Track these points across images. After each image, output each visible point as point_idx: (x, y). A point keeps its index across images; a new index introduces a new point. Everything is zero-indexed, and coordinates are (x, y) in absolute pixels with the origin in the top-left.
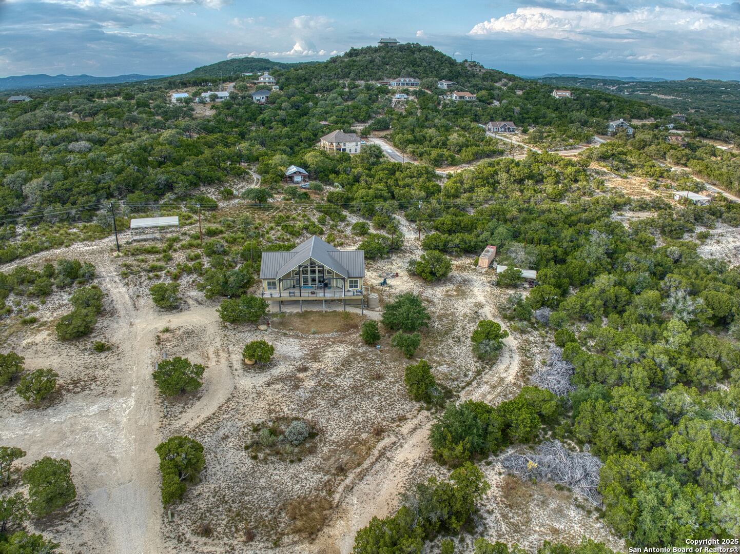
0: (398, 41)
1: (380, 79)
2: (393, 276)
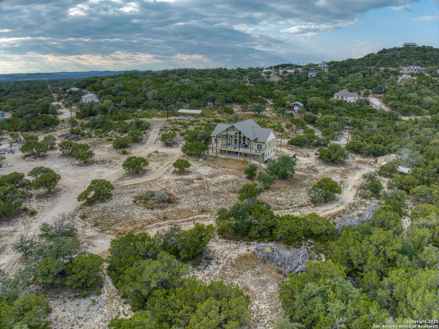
0: (417, 44)
1: (397, 67)
2: (305, 156)
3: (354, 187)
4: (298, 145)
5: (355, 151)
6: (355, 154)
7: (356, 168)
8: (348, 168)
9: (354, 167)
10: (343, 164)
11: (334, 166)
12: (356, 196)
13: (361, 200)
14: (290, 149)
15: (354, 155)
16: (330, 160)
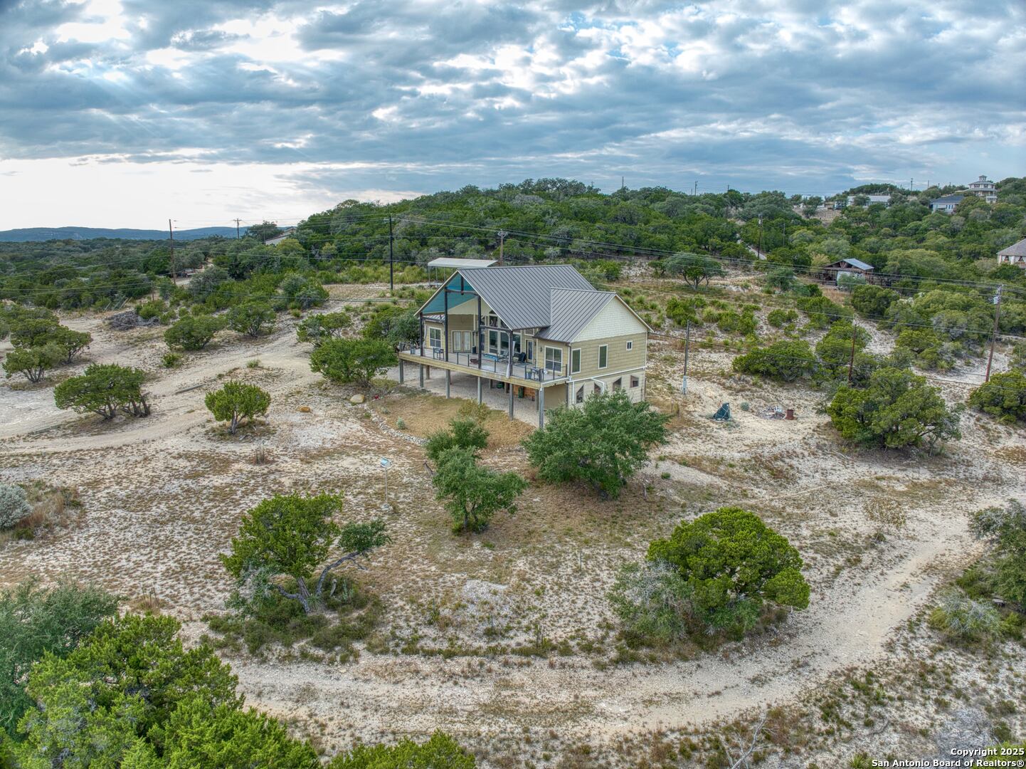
2: (778, 416)
3: (930, 569)
4: (766, 375)
5: (1006, 410)
6: (1007, 422)
7: (986, 479)
8: (949, 475)
9: (979, 473)
10: (935, 457)
11: (885, 461)
12: (912, 626)
13: (936, 651)
14: (730, 388)
15: (1001, 428)
16: (868, 435)
